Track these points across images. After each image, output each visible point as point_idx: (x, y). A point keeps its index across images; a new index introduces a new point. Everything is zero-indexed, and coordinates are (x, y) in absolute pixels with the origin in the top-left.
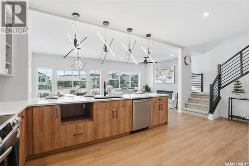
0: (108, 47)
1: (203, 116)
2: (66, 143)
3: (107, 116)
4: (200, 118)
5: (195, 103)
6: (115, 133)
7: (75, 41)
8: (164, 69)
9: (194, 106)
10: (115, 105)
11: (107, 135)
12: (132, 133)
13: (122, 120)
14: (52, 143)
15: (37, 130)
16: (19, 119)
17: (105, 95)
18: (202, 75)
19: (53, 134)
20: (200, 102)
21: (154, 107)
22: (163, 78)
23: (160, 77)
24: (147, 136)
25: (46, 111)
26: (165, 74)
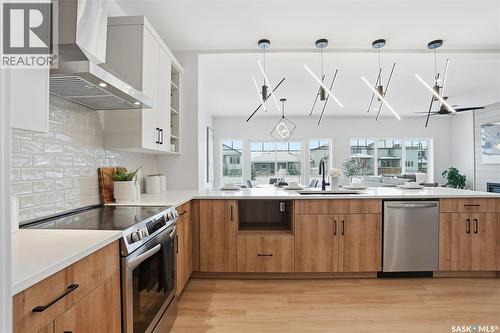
0: (327, 91)
2: (245, 266)
3: (321, 230)
6: (338, 268)
7: (264, 88)
10: (340, 208)
11: (322, 268)
12: (382, 275)
13: (356, 244)
14: (224, 261)
15: (204, 235)
16: (175, 212)
17: (324, 188)
19: (225, 246)
21: (449, 223)
24: (422, 292)
25: (217, 208)
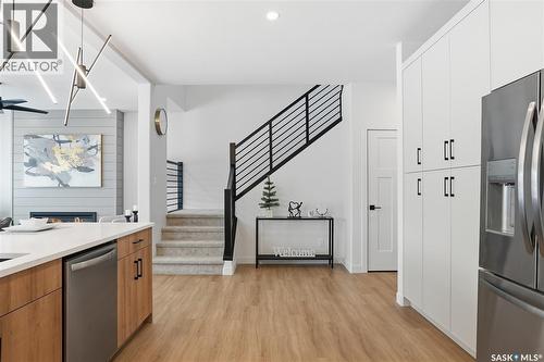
1: (212, 271)
4: (205, 276)
5: (183, 239)
8: (62, 138)
9: (182, 247)
18: (180, 165)
20: (193, 235)
22: (56, 170)
23: (47, 166)
26: (66, 157)
